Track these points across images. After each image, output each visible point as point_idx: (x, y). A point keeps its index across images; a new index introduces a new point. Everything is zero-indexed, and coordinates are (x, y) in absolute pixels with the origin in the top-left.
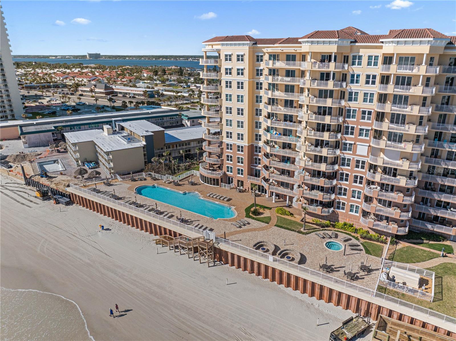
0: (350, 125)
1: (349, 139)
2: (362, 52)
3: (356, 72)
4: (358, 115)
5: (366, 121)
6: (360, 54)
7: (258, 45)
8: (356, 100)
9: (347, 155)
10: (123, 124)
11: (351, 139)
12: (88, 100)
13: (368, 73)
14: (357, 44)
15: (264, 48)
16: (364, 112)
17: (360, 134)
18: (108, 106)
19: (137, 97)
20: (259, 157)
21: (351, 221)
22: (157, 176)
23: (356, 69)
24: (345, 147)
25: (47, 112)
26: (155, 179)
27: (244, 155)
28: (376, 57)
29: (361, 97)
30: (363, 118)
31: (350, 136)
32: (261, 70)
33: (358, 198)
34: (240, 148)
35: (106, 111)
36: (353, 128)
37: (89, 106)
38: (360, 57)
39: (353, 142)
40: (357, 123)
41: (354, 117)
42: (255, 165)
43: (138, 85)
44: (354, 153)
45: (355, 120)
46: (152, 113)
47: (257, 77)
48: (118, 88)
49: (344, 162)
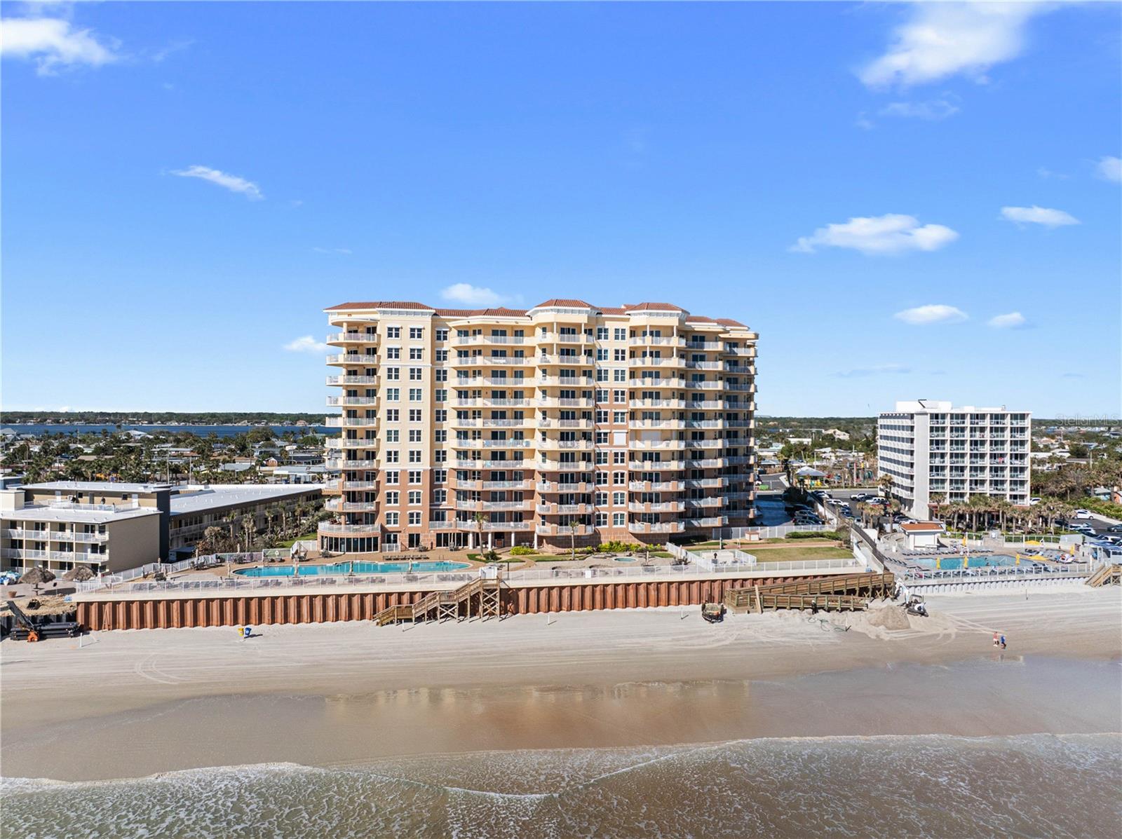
0: (603, 410)
1: (603, 427)
2: (608, 325)
3: (604, 348)
4: (611, 396)
5: (620, 402)
6: (606, 327)
7: (442, 317)
8: (606, 379)
9: (603, 448)
11: (606, 427)
13: (617, 348)
14: (603, 316)
15: (449, 320)
16: (616, 393)
17: (616, 420)
20: (443, 489)
21: (618, 537)
23: (603, 344)
24: (599, 438)
27: (422, 487)
28: (623, 331)
29: (611, 375)
30: (617, 400)
31: (603, 423)
32: (445, 352)
33: (622, 503)
34: (414, 476)
36: (606, 413)
38: (606, 330)
39: (609, 431)
40: (611, 406)
41: (606, 399)
42: (438, 503)
44: (611, 445)
45: (608, 403)
47: (439, 362)
49: (599, 458)
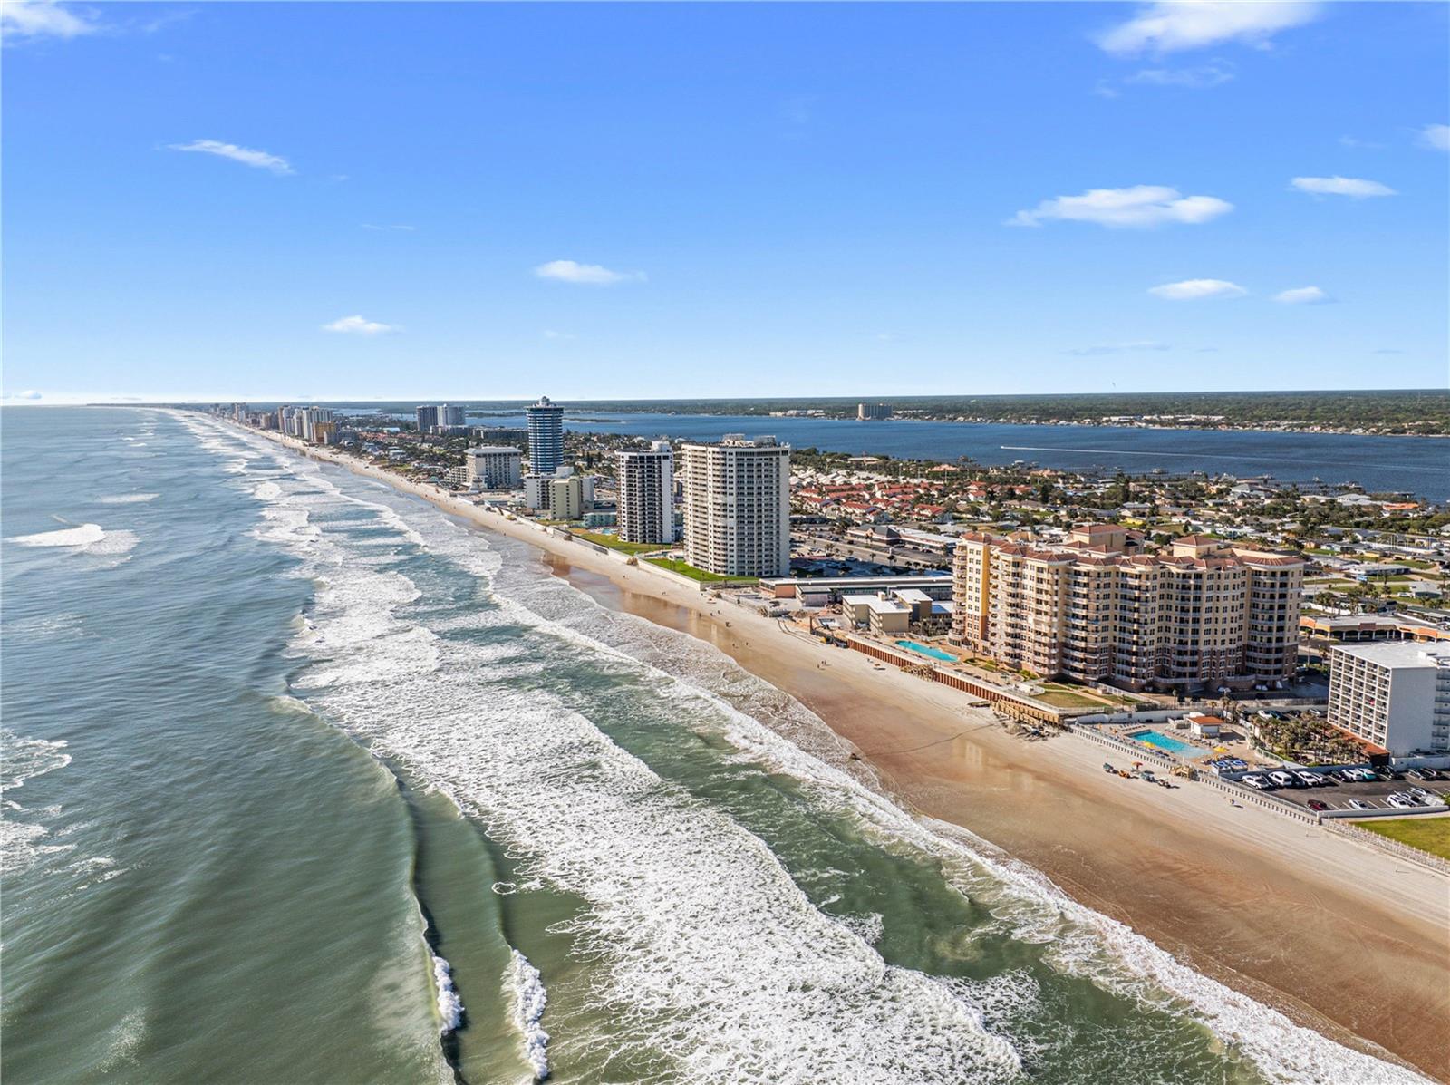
1: (1024, 613)
10: (896, 592)
12: (862, 554)
18: (887, 567)
19: (933, 551)
22: (914, 635)
24: (1022, 618)
25: (812, 569)
26: (912, 638)
27: (978, 623)
34: (976, 618)
35: (885, 575)
37: (863, 563)
43: (941, 528)
46: (938, 581)
48: (910, 534)
49: (1022, 628)
